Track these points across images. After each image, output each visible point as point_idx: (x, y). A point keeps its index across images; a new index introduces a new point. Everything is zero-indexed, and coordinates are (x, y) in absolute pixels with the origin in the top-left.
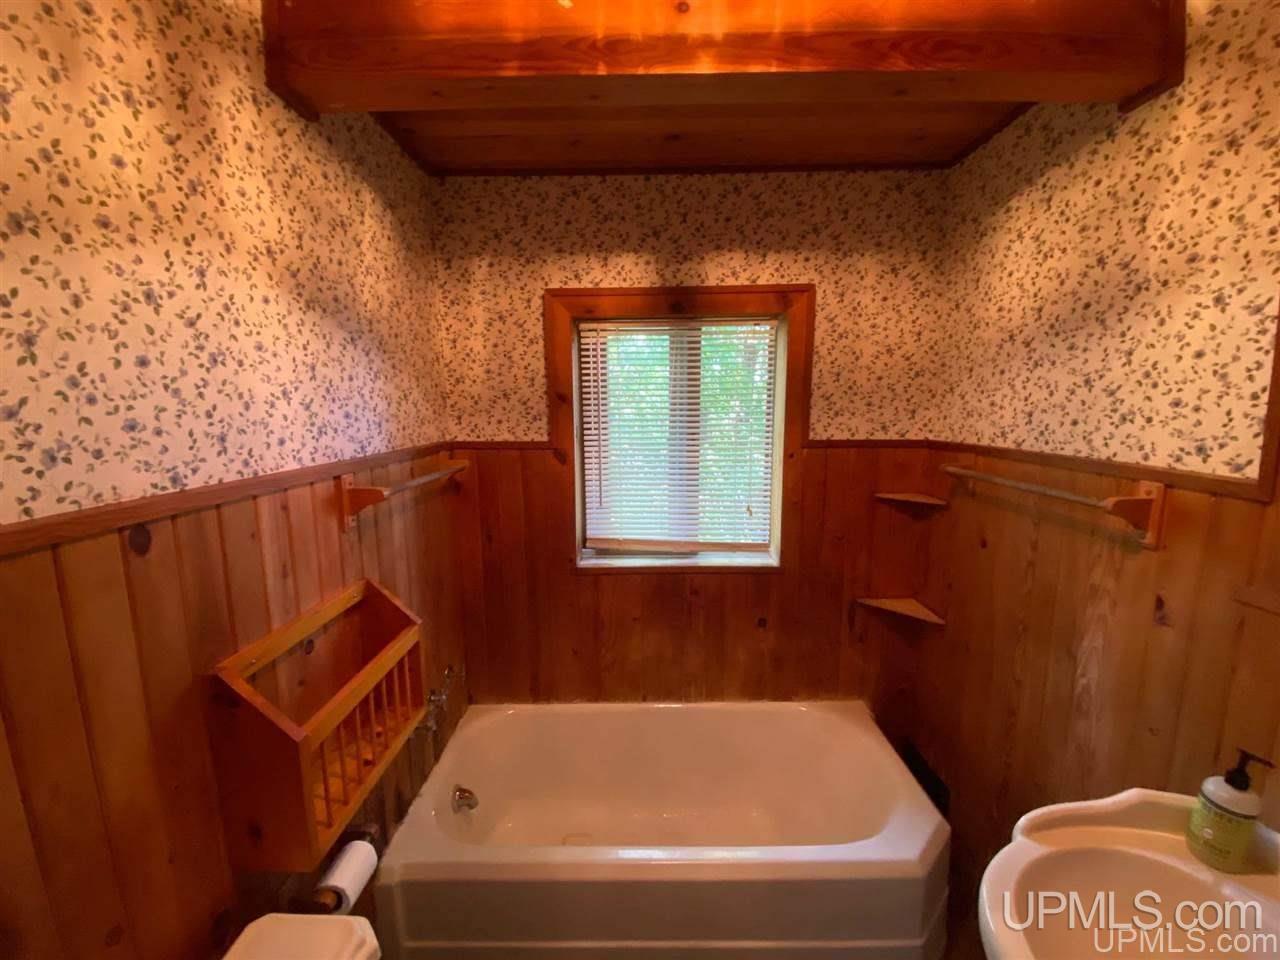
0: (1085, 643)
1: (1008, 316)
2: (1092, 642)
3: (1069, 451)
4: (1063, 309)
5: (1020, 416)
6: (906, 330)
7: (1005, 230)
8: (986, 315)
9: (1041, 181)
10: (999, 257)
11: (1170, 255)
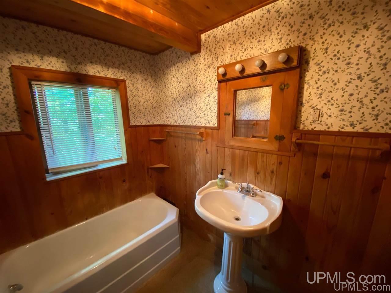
0: (196, 161)
1: (173, 95)
2: (198, 160)
3: (189, 125)
4: (184, 94)
5: (179, 118)
6: (150, 96)
7: (170, 75)
8: (168, 94)
9: (177, 65)
10: (170, 81)
11: (201, 86)
